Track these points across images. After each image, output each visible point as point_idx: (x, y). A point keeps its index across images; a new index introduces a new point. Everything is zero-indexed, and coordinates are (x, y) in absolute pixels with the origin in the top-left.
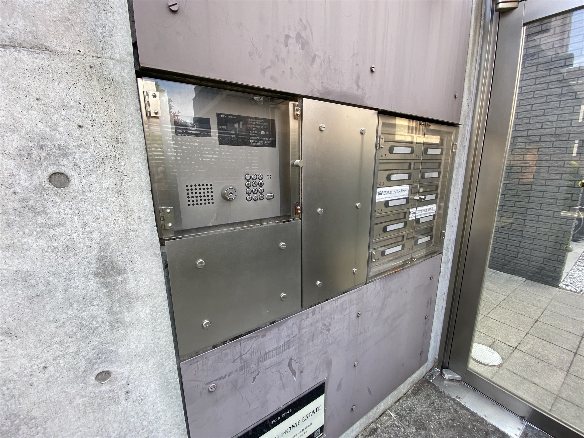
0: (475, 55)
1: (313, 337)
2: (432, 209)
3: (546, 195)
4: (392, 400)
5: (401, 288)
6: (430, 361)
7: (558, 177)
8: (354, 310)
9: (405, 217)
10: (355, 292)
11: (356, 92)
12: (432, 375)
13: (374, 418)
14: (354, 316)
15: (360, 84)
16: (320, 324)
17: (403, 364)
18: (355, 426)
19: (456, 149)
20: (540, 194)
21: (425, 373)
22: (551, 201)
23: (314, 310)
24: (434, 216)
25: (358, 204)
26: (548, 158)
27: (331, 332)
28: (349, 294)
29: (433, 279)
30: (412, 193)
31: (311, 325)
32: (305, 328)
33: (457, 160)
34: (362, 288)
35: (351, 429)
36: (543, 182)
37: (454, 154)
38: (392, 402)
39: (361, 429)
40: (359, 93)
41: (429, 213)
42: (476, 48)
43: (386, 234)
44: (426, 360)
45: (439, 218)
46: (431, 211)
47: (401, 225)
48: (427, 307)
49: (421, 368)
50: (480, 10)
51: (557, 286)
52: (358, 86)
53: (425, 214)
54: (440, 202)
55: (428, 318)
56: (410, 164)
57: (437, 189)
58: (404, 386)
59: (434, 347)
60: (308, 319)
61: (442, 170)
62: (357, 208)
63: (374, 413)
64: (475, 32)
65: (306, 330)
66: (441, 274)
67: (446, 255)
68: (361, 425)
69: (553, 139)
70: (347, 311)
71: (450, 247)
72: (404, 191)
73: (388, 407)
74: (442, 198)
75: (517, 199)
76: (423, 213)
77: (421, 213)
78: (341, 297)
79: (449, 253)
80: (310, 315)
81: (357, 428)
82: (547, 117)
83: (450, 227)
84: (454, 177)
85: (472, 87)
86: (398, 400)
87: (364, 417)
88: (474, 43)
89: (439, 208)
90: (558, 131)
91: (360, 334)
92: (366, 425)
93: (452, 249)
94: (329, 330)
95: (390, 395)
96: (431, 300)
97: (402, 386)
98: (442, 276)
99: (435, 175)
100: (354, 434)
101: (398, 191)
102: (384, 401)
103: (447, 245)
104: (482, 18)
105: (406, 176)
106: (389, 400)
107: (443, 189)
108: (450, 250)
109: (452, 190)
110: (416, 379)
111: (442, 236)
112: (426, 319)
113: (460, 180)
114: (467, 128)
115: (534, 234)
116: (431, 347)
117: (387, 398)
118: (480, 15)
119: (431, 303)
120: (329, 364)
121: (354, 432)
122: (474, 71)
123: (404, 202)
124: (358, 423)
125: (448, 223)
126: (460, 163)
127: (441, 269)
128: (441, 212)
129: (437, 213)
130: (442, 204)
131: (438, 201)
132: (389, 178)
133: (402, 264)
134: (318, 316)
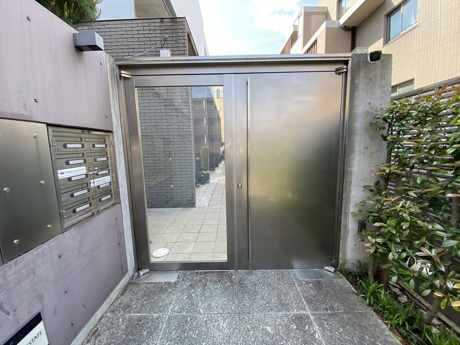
0: (115, 96)
1: (19, 282)
2: (108, 179)
3: (182, 164)
4: (106, 307)
5: (94, 230)
6: (131, 270)
7: (184, 155)
8: (55, 254)
9: (87, 186)
10: (53, 241)
11: (25, 113)
12: (133, 278)
13: (94, 324)
14: (55, 257)
15: (27, 108)
16: (24, 271)
17: (109, 279)
18: (79, 336)
19: (114, 144)
20: (179, 164)
21: (128, 280)
22: (184, 167)
23: (16, 261)
24: (110, 183)
25: (42, 182)
26: (178, 146)
27: (37, 273)
28: (48, 243)
29: (118, 220)
30: (89, 171)
31: (16, 273)
32: (10, 276)
33: (117, 150)
34: (59, 237)
35: (76, 339)
36: (179, 158)
37: (114, 147)
38: (107, 307)
39: (85, 336)
40: (28, 113)
41: (106, 181)
42: (115, 93)
43: (73, 198)
44: (127, 271)
45: (114, 183)
46: (107, 180)
47: (86, 191)
48: (118, 237)
49: (124, 277)
50: (113, 73)
51: (195, 207)
52: (26, 110)
53: (103, 182)
54: (112, 174)
55: (121, 244)
56: (83, 154)
57: (108, 167)
58: (114, 293)
59: (131, 261)
60: (12, 269)
61: (109, 156)
62: (42, 184)
63: (93, 321)
64: (112, 84)
65: (11, 278)
66: (123, 215)
67: (124, 203)
68: (84, 334)
69: (178, 137)
70: (49, 256)
71: (126, 199)
72: (83, 170)
73: (104, 312)
74: (112, 172)
75: (171, 168)
76: (101, 181)
77: (99, 182)
78: (40, 247)
79: (126, 202)
80: (13, 266)
81: (82, 336)
82: (174, 126)
83: (122, 188)
84: (117, 159)
85: (117, 112)
86: (112, 304)
87: (85, 326)
88: (113, 90)
89: (113, 177)
90: (180, 133)
91: (64, 269)
92: (89, 332)
93: (127, 199)
94: (34, 273)
95: (104, 304)
96: (120, 232)
97: (112, 294)
98: (125, 216)
99: (105, 159)
100: (80, 342)
101: (77, 171)
102: (100, 309)
103: (123, 198)
104: (116, 78)
105: (82, 161)
106: (105, 307)
107: (112, 166)
108: (126, 200)
109: (118, 166)
110: (122, 286)
111: (118, 194)
112: (119, 245)
113: (122, 161)
114: (119, 133)
115: (181, 184)
116: (129, 261)
117: (101, 307)
118: (113, 76)
119: (121, 234)
120: (40, 298)
121: (80, 341)
122: (116, 104)
123: (84, 176)
124: (81, 333)
125: (120, 185)
126: (120, 152)
127: (123, 212)
128: (114, 180)
129: (112, 180)
130: (114, 175)
131: (111, 173)
132: (67, 163)
133: (91, 214)
134: (21, 265)
